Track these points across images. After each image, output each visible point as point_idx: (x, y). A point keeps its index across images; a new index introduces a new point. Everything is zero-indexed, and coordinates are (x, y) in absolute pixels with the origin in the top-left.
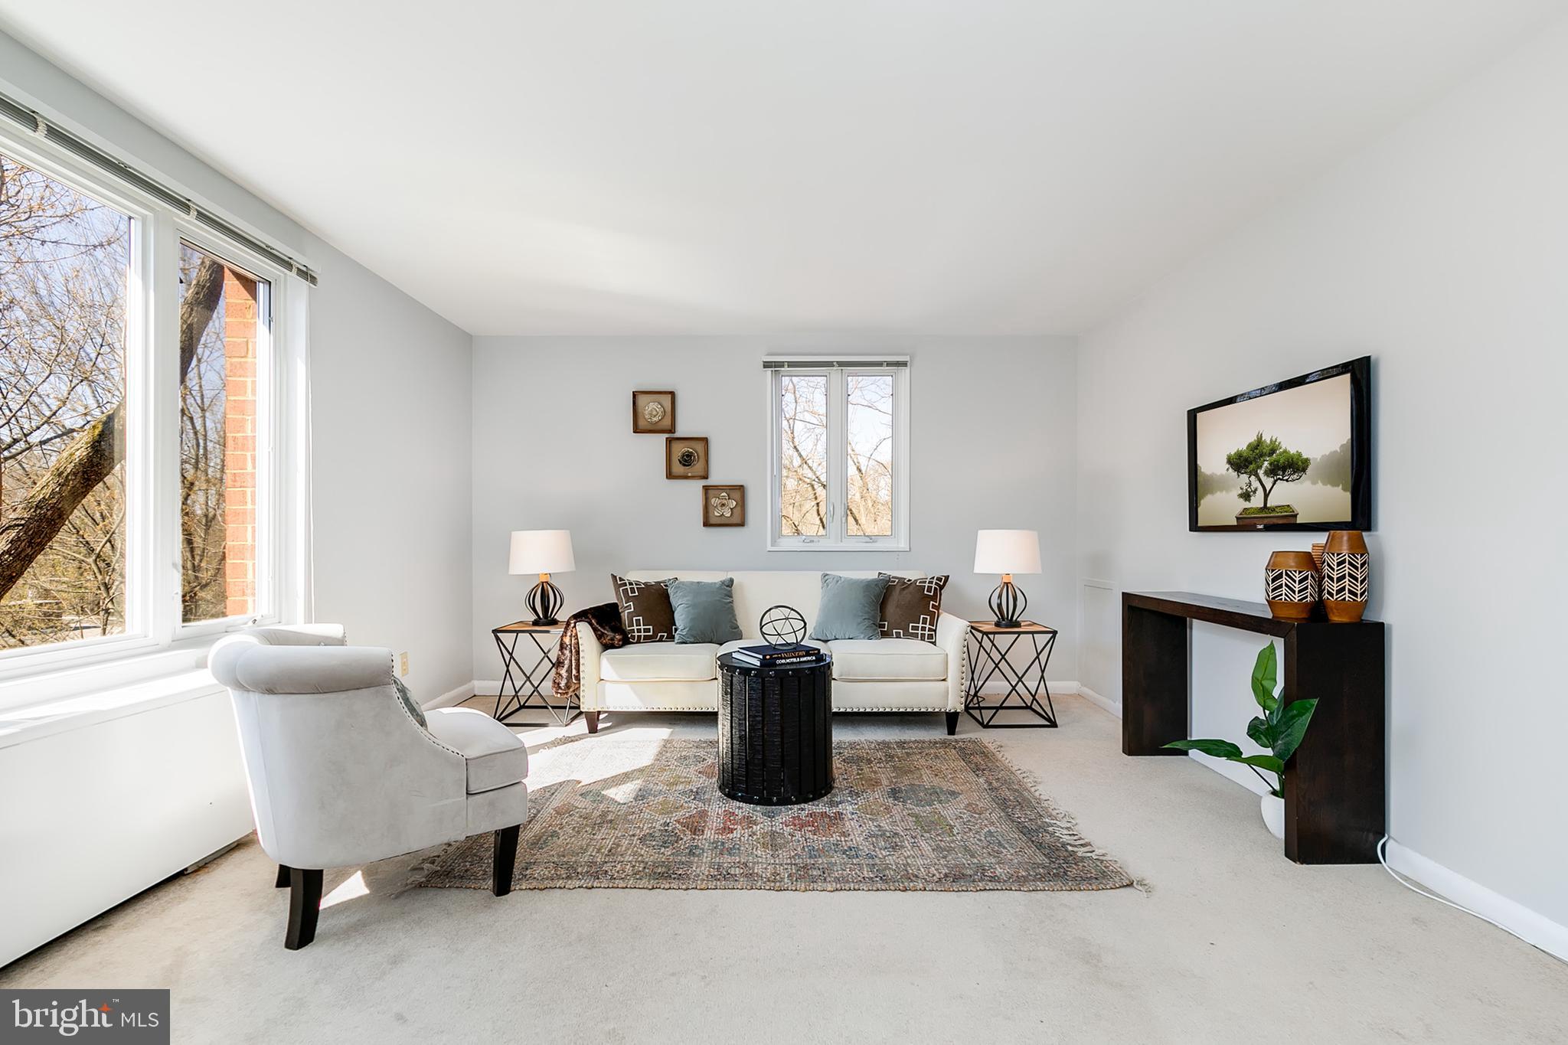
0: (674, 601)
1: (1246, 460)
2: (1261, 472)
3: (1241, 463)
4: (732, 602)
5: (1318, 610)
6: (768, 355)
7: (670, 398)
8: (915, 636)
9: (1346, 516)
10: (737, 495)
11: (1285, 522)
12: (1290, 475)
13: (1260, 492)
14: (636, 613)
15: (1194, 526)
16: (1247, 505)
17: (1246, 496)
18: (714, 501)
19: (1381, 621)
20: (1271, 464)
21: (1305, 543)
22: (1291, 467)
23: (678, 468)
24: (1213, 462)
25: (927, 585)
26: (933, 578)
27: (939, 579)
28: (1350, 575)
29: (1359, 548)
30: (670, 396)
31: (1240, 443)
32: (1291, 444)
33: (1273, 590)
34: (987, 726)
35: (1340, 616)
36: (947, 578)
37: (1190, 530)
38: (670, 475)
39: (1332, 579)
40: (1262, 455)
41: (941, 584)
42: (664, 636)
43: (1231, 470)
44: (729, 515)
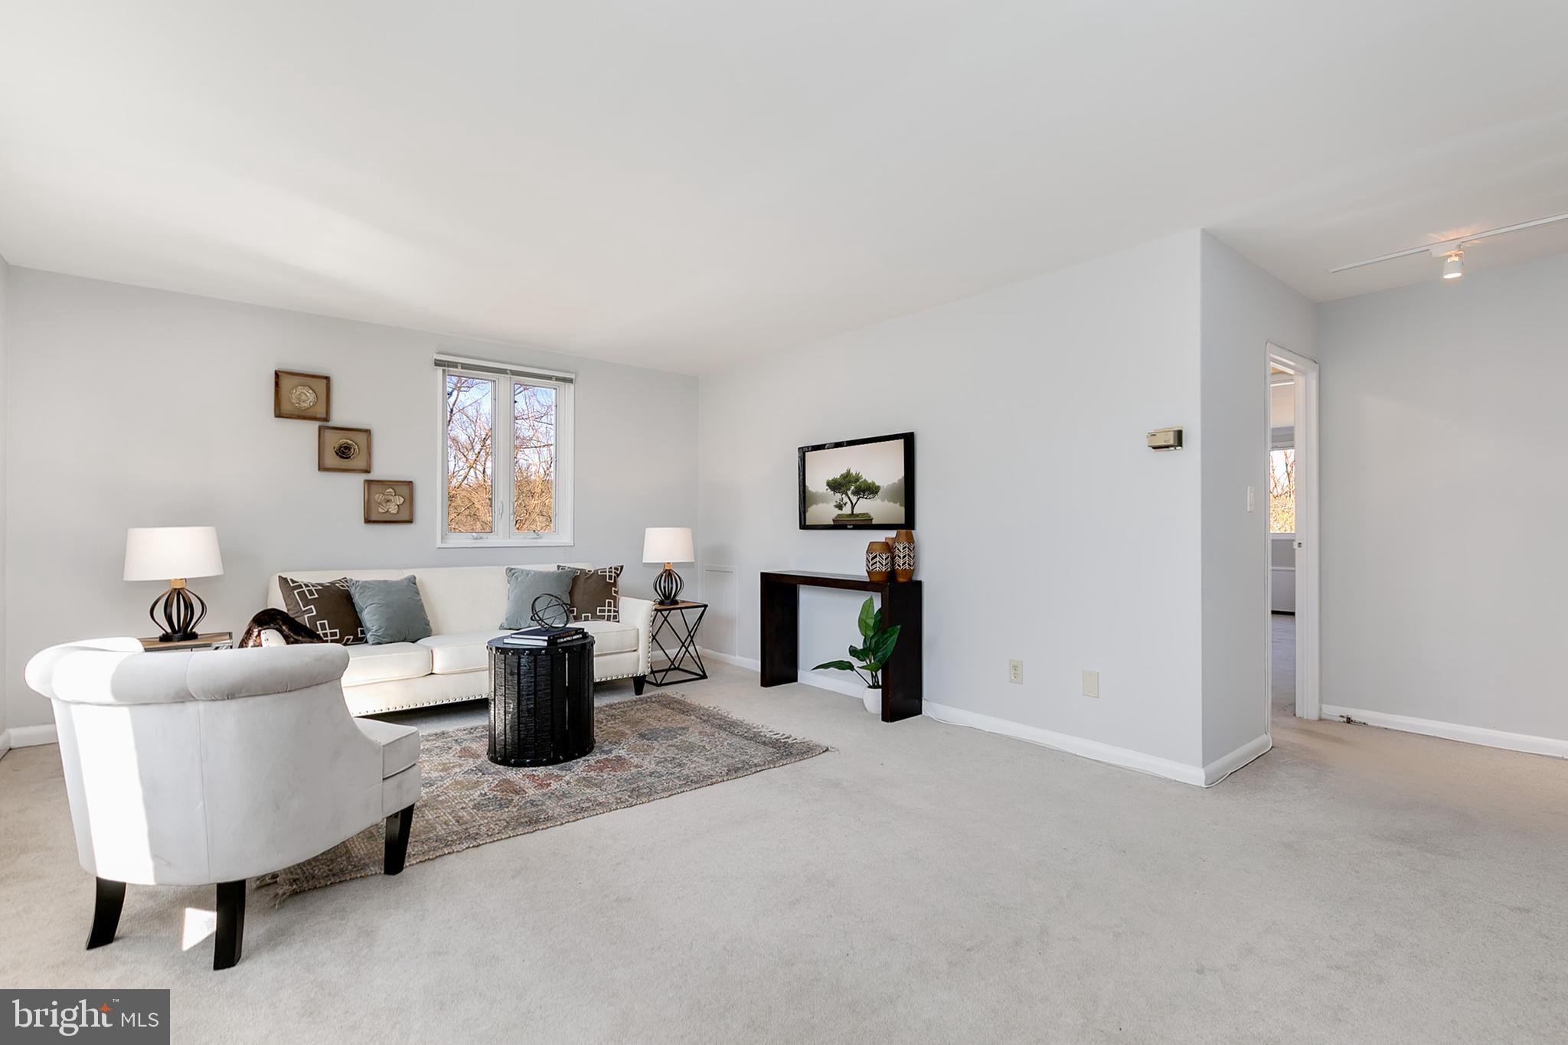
0: (358, 599)
1: (840, 484)
2: (849, 493)
3: (836, 486)
4: (420, 600)
5: (892, 575)
6: (439, 353)
7: (325, 384)
8: (603, 617)
9: (902, 521)
10: (405, 490)
11: (864, 524)
12: (869, 494)
13: (849, 505)
14: (319, 617)
15: (803, 526)
16: (840, 512)
17: (840, 507)
18: (378, 497)
19: (919, 579)
20: (855, 488)
21: (881, 536)
22: (868, 490)
23: (332, 459)
24: (817, 483)
25: (608, 574)
26: (611, 568)
27: (616, 569)
28: (909, 555)
29: (910, 540)
30: (325, 380)
31: (836, 474)
32: (869, 476)
33: (872, 565)
34: (660, 685)
35: (903, 578)
36: (622, 567)
37: (800, 528)
38: (322, 468)
39: (900, 557)
40: (850, 482)
41: (618, 572)
42: (350, 639)
43: (829, 490)
44: (395, 511)
